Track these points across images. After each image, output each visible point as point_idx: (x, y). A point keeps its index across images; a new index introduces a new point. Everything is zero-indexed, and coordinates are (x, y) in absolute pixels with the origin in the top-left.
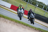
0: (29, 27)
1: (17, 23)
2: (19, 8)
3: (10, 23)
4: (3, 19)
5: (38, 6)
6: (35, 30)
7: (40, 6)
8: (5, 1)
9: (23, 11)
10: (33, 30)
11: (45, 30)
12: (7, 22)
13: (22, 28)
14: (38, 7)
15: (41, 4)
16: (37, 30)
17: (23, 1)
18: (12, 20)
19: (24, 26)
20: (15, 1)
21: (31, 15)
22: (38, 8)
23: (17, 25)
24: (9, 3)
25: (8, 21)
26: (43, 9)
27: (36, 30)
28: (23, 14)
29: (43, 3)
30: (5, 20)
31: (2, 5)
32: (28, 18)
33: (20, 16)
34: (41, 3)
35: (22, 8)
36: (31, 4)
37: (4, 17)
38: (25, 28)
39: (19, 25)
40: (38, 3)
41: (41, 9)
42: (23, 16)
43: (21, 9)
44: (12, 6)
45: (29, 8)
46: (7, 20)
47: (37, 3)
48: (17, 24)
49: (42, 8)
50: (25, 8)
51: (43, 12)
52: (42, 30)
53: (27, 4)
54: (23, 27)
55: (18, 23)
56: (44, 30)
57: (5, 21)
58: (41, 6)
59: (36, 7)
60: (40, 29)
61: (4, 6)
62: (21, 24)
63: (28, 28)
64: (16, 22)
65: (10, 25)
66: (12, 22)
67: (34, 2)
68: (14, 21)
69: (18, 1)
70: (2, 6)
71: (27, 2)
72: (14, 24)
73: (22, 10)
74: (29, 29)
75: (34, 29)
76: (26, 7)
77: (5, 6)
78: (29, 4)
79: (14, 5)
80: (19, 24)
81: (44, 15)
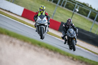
0: (60, 54)
1: (35, 46)
2: (39, 14)
3: (21, 45)
4: (8, 37)
5: (78, 10)
7: (83, 11)
10: (67, 59)
11: (92, 60)
12: (14, 44)
13: (45, 56)
14: (78, 12)
15: (84, 8)
16: (77, 59)
18: (25, 39)
19: (50, 53)
20: (32, 2)
21: (69, 32)
22: (78, 14)
23: (35, 50)
24: (19, 5)
25: (18, 42)
26: (88, 18)
29: (89, 6)
30: (11, 39)
32: (63, 38)
33: (40, 30)
34: (84, 4)
35: (44, 14)
36: (64, 8)
37: (8, 34)
38: (52, 56)
39: (39, 49)
40: (79, 6)
41: (85, 17)
43: (42, 17)
44: (25, 10)
45: (59, 14)
46: (14, 40)
47: (76, 5)
48: (36, 48)
49: (87, 16)
50: (52, 15)
53: (56, 7)
54: (48, 55)
55: (38, 46)
57: (11, 42)
58: (84, 10)
59: (73, 14)
60: (82, 57)
61: (9, 11)
62: (43, 48)
63: (58, 55)
64: (34, 43)
65: (22, 49)
66: (25, 44)
67: (71, 2)
68: (30, 43)
69: (38, 2)
70: (6, 10)
71: (57, 3)
72: (30, 48)
74: (59, 58)
75: (71, 57)
76: (54, 14)
77: (11, 11)
78: (61, 6)
79: (29, 9)
80: (39, 47)
81: (91, 29)
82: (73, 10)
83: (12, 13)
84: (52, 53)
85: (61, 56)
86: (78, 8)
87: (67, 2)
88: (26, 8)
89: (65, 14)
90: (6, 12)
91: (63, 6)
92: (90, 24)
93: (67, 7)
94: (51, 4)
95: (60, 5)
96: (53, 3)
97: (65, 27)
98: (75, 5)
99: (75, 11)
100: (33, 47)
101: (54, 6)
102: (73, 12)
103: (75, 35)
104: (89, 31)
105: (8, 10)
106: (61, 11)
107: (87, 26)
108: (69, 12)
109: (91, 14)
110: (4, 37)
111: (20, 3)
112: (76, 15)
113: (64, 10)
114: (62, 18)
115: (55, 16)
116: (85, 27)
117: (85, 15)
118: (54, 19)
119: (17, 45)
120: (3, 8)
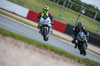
0: (66, 56)
1: (40, 48)
3: (26, 48)
4: (12, 39)
5: (84, 12)
6: (77, 63)
7: (89, 13)
8: (16, 3)
9: (50, 22)
10: (73, 61)
12: (19, 46)
13: (50, 58)
14: (84, 14)
16: (83, 62)
17: (54, 3)
18: (29, 42)
19: (55, 55)
20: (37, 4)
22: (85, 16)
23: (40, 52)
26: (94, 20)
27: (81, 62)
28: (51, 29)
29: (96, 8)
30: (15, 41)
31: (9, 10)
32: (73, 42)
36: (70, 10)
37: (13, 36)
38: (58, 59)
39: (45, 52)
41: (91, 19)
42: (50, 33)
44: (30, 12)
45: (65, 16)
46: (19, 42)
48: (42, 50)
49: (93, 18)
50: (58, 16)
51: (94, 25)
52: (92, 63)
53: (62, 9)
54: (53, 57)
55: (43, 48)
56: (97, 63)
57: (16, 44)
58: (91, 12)
60: (88, 60)
61: (14, 13)
62: (48, 51)
66: (30, 46)
68: (35, 45)
69: (43, 4)
70: (10, 12)
71: (62, 5)
72: (35, 50)
73: (48, 19)
74: (65, 61)
75: (77, 60)
76: (59, 16)
78: (67, 8)
79: (34, 10)
80: (44, 50)
81: (97, 31)
82: (78, 12)
83: (16, 14)
84: (58, 55)
85: (67, 59)
86: (84, 9)
87: (73, 4)
88: (31, 10)
89: (70, 16)
90: (10, 14)
91: (69, 7)
92: (97, 26)
93: (73, 8)
94: (56, 6)
95: (66, 6)
96: (59, 5)
97: (76, 31)
98: (81, 7)
99: (81, 13)
100: (38, 49)
101: (60, 8)
102: (79, 14)
103: (86, 39)
104: (96, 33)
105: (13, 11)
106: (67, 13)
107: (94, 28)
108: (74, 13)
109: (97, 16)
110: (9, 39)
111: (25, 5)
112: (82, 17)
113: (70, 11)
114: (68, 20)
115: (60, 17)
116: (92, 29)
117: (91, 17)
118: (60, 21)
119: (22, 47)
120: (8, 10)
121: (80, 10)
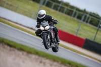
3: (51, 65)
57: (41, 62)
78: (85, 23)
82: (97, 26)
87: (92, 18)
91: (87, 22)
93: (91, 23)
94: (74, 21)
95: (84, 21)
96: (77, 19)
98: (99, 22)
99: (100, 27)
101: (78, 22)
102: (97, 28)
121: (98, 24)
